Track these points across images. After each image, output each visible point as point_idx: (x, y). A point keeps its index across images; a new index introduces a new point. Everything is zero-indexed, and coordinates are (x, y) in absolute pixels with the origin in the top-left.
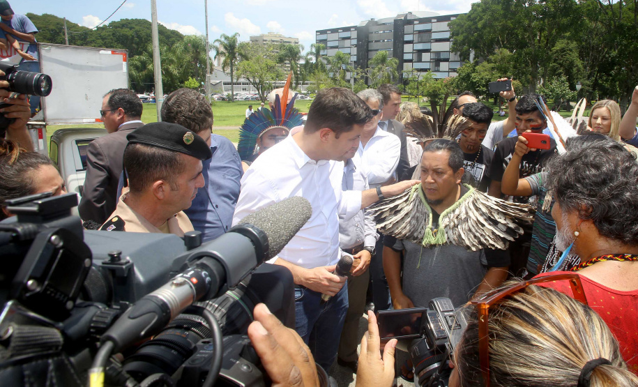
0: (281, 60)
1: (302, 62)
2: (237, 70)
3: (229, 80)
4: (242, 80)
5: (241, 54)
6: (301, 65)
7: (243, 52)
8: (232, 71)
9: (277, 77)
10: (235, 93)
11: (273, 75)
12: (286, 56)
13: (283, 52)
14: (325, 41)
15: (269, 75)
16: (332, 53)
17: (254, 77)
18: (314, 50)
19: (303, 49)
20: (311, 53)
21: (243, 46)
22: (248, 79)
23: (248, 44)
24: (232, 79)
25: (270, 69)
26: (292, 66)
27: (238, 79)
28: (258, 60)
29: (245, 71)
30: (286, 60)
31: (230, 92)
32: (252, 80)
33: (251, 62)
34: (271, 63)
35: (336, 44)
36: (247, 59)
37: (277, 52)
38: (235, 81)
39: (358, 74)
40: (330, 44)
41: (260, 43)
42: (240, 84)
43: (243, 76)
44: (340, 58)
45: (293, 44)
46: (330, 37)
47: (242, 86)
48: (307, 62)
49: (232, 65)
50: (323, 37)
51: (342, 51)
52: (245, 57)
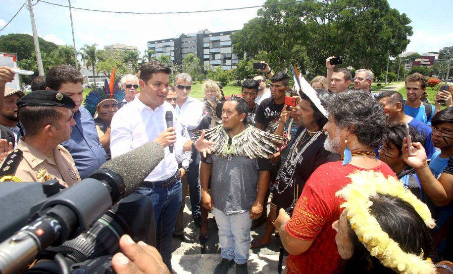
0: (126, 61)
1: (140, 62)
2: (97, 68)
3: (92, 74)
4: (101, 74)
5: (98, 58)
6: (139, 64)
7: (100, 56)
8: (93, 68)
9: (124, 72)
10: (96, 83)
11: (121, 71)
12: (129, 58)
13: (127, 56)
14: (154, 48)
15: (119, 71)
16: (159, 56)
17: (109, 72)
18: (147, 54)
19: (140, 53)
20: (146, 56)
21: (100, 52)
22: (105, 73)
23: (103, 51)
24: (94, 74)
25: (119, 66)
26: (133, 64)
27: (98, 74)
28: (111, 61)
29: (102, 69)
30: (129, 61)
31: (93, 83)
32: (107, 74)
33: (106, 63)
34: (119, 63)
35: (161, 50)
36: (103, 61)
37: (123, 56)
38: (96, 75)
39: (175, 68)
40: (157, 50)
41: (111, 50)
42: (100, 77)
43: (101, 71)
44: (164, 59)
45: (133, 51)
46: (157, 45)
47: (101, 78)
48: (143, 62)
49: (93, 65)
50: (153, 46)
51: (165, 55)
52: (102, 59)
